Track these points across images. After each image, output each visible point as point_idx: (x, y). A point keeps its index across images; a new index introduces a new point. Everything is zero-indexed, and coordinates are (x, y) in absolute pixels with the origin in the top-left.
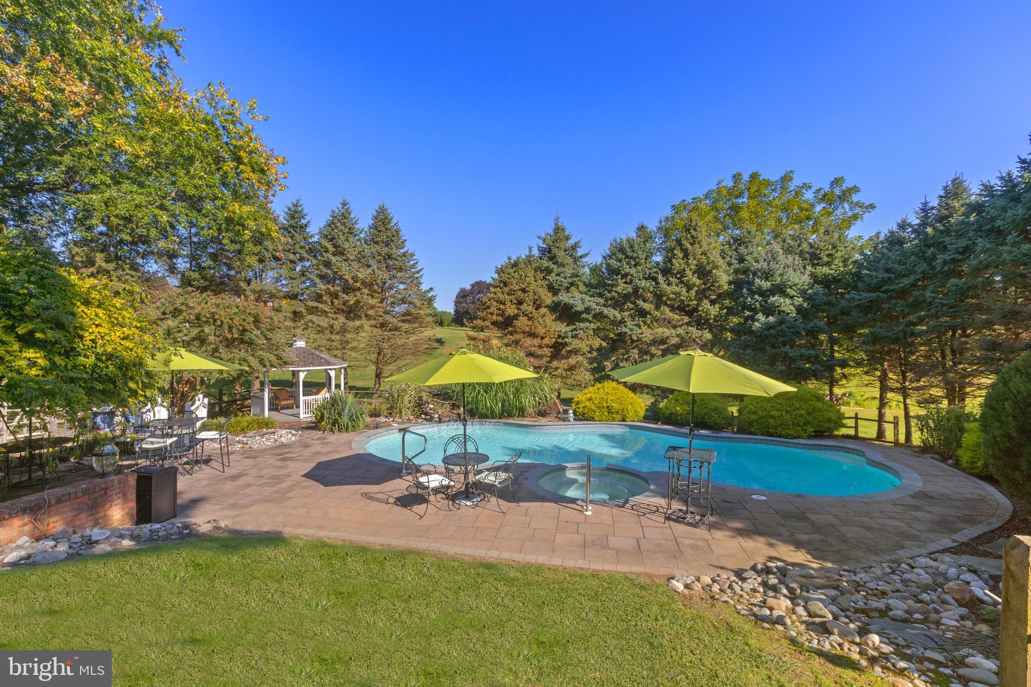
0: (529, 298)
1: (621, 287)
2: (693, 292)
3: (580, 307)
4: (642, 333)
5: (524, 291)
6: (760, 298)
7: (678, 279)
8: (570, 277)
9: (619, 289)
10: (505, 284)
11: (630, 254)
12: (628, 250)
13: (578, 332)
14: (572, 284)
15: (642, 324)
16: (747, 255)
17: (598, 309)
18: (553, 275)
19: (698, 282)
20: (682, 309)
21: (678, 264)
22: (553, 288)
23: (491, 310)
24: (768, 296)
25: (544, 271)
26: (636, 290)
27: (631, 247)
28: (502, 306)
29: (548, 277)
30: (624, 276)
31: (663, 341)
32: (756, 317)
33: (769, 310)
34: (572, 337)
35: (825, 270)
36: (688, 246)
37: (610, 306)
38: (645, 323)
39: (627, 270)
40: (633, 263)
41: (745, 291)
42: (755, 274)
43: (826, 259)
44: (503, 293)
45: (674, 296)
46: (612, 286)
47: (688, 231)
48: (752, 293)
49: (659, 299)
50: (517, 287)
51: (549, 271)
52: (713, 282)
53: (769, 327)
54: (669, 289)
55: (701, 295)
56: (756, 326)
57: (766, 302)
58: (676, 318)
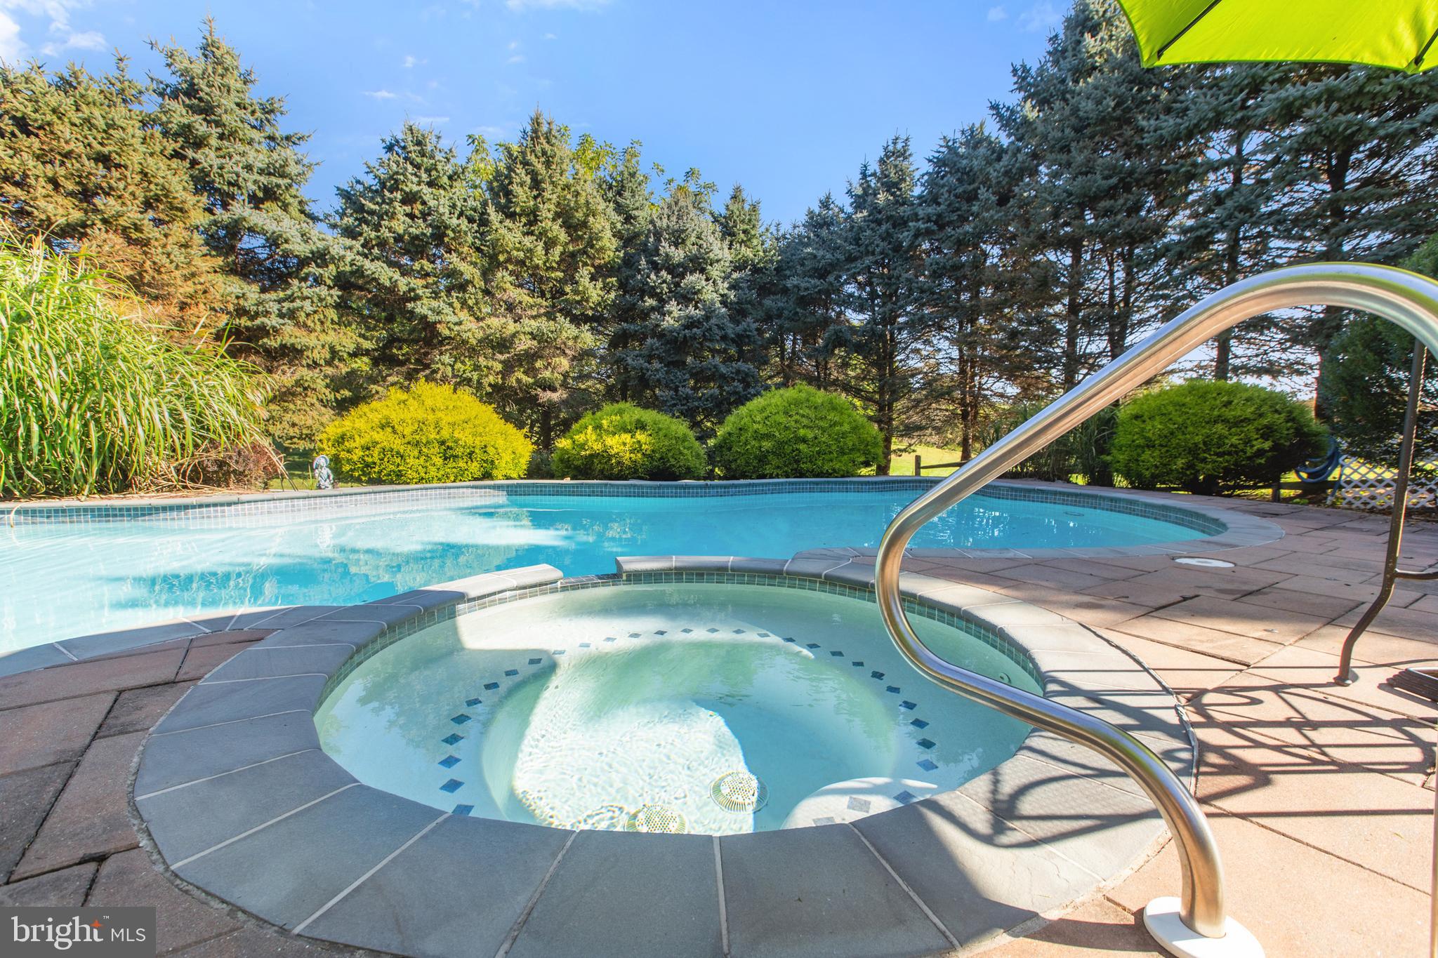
2: (555, 255)
4: (460, 323)
6: (669, 277)
7: (526, 223)
8: (261, 172)
9: (399, 227)
12: (415, 148)
13: (297, 306)
14: (269, 192)
15: (457, 305)
17: (350, 260)
19: (563, 236)
20: (536, 283)
21: (523, 197)
24: (682, 276)
26: (440, 231)
27: (419, 144)
30: (409, 199)
31: (503, 344)
32: (667, 307)
33: (687, 298)
34: (281, 315)
36: (540, 167)
37: (377, 258)
38: (464, 303)
39: (414, 190)
40: (427, 176)
41: (643, 262)
42: (658, 235)
45: (521, 256)
48: (656, 267)
53: (691, 323)
54: (510, 240)
55: (570, 262)
56: (668, 322)
57: (677, 285)
58: (526, 300)
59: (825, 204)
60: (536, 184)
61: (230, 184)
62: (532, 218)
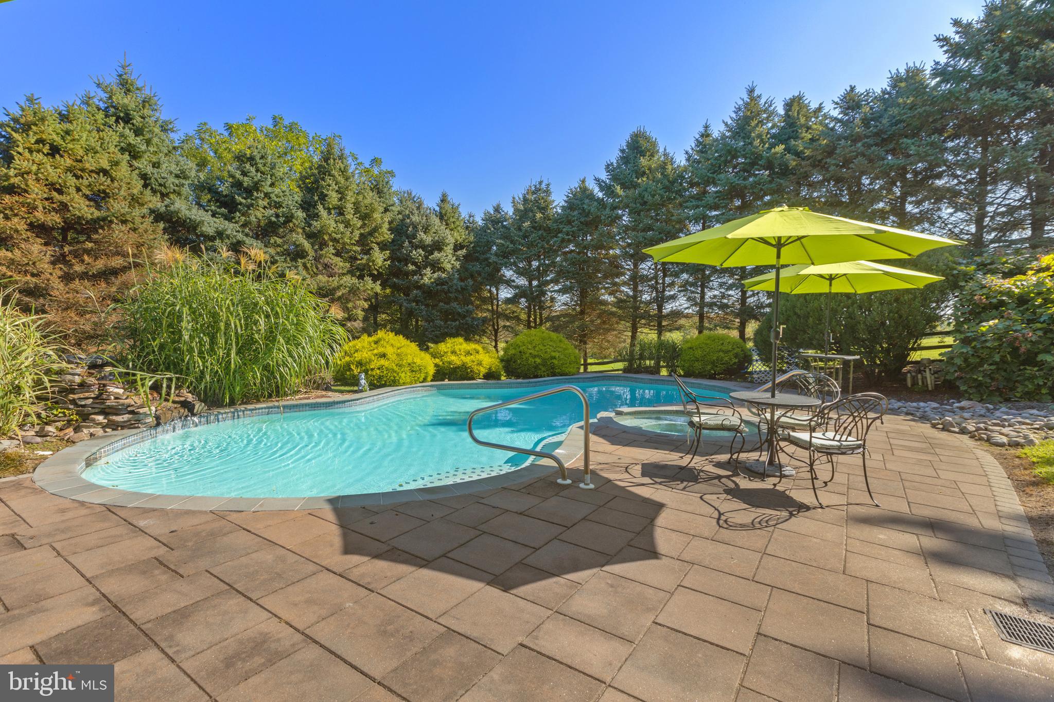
2: (357, 235)
3: (206, 229)
5: (105, 172)
6: (423, 253)
9: (257, 213)
10: (56, 150)
19: (360, 224)
20: (340, 254)
24: (431, 253)
27: (262, 157)
32: (423, 271)
33: (436, 266)
41: (407, 243)
42: (414, 227)
48: (415, 246)
52: (375, 228)
53: (440, 282)
54: (330, 225)
55: (363, 240)
56: (426, 280)
57: (427, 257)
58: (340, 264)
59: (497, 209)
61: (160, 185)
62: (341, 211)
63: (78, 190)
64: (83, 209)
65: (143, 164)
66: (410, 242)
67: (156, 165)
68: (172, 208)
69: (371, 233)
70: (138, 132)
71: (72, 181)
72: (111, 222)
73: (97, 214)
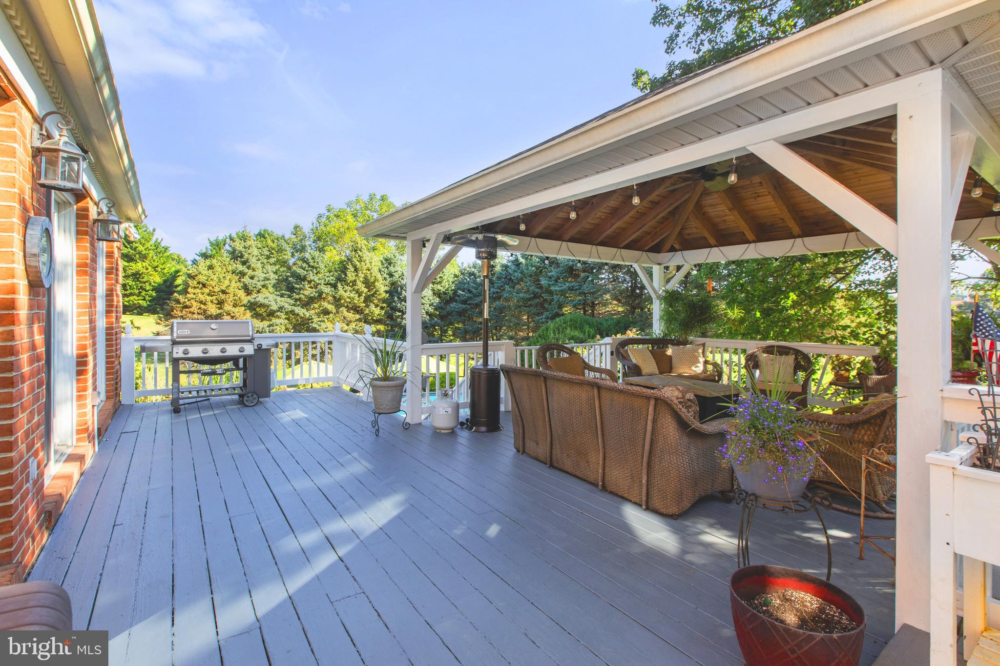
0: (230, 299)
1: (308, 292)
2: (362, 298)
3: (274, 307)
4: (328, 328)
5: (224, 292)
7: (351, 287)
8: (262, 281)
9: (306, 293)
10: (204, 285)
11: (312, 264)
12: (311, 261)
13: (275, 327)
14: (264, 286)
15: (326, 320)
16: (395, 272)
17: (290, 308)
18: (247, 277)
19: (366, 290)
20: (356, 309)
21: (351, 276)
22: (248, 289)
23: (192, 310)
25: (238, 273)
26: (321, 293)
27: (313, 258)
28: (202, 306)
29: (242, 280)
30: (310, 282)
32: (405, 316)
35: (439, 287)
36: (357, 263)
37: (298, 305)
38: (329, 319)
39: (312, 278)
40: (315, 272)
41: (396, 299)
43: (439, 280)
44: (203, 294)
45: (350, 300)
46: (300, 289)
47: (356, 251)
49: (337, 302)
50: (217, 289)
51: (243, 274)
52: (376, 291)
54: (346, 295)
55: (368, 300)
58: (351, 316)
60: (356, 270)
62: (354, 284)
63: (212, 302)
64: (213, 310)
65: (246, 280)
66: (399, 298)
67: (252, 278)
68: (257, 299)
69: (373, 295)
70: (244, 263)
71: (209, 298)
72: (223, 315)
73: (219, 311)
